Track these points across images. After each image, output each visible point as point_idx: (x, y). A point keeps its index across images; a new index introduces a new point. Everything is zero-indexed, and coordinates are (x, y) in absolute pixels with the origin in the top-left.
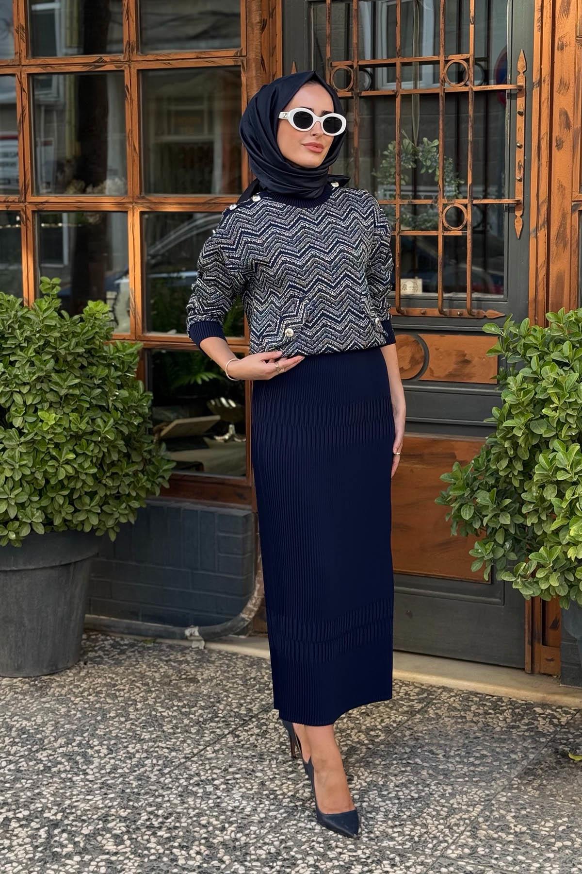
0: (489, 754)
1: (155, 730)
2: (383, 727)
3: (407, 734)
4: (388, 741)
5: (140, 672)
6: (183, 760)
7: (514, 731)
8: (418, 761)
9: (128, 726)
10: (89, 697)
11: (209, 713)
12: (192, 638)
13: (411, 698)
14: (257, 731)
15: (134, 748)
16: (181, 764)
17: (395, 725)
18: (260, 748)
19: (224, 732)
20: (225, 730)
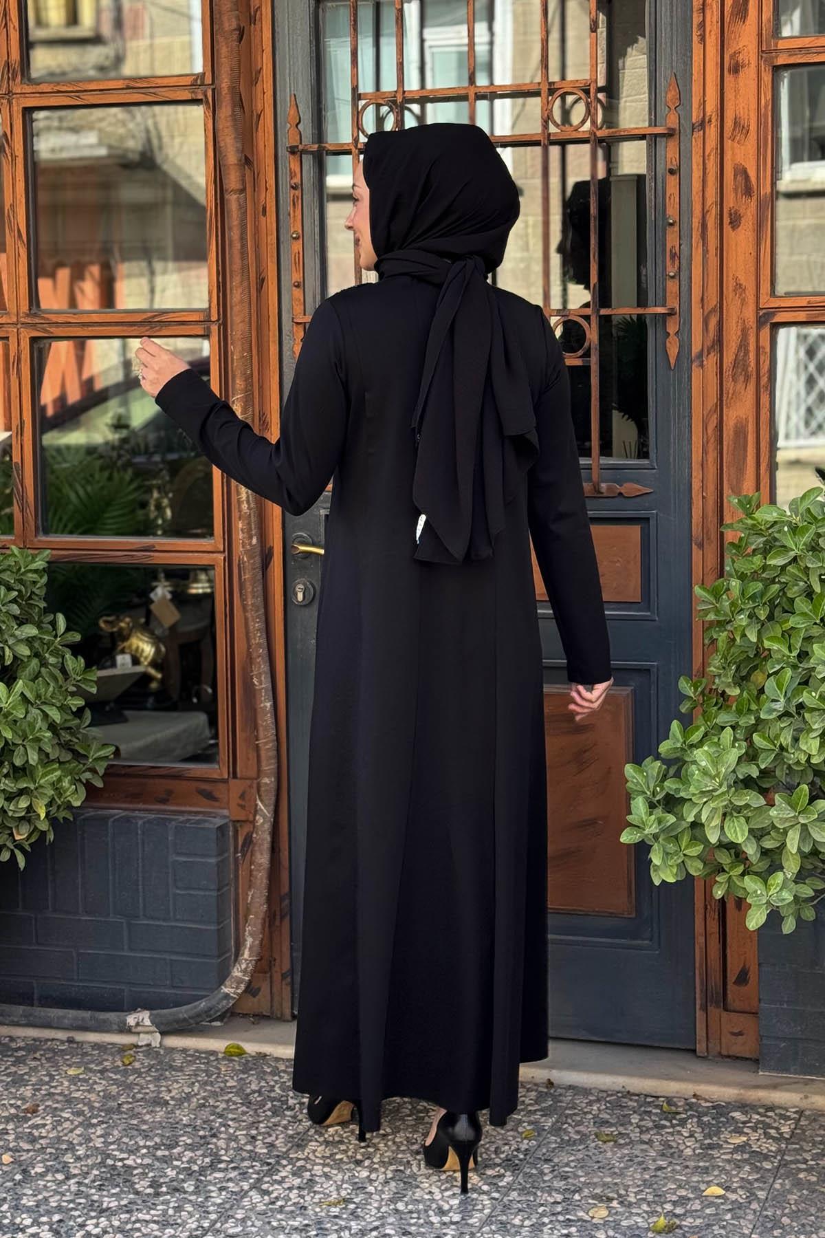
0: (691, 1196)
1: (122, 1191)
2: (504, 1161)
3: (546, 1171)
4: (521, 1184)
5: (58, 1094)
7: (715, 1153)
8: (581, 1214)
9: (74, 1188)
11: (204, 1156)
12: (139, 1029)
13: (530, 1108)
14: (297, 1182)
15: (97, 1225)
17: (521, 1156)
18: (313, 1210)
19: (241, 1187)
20: (241, 1184)
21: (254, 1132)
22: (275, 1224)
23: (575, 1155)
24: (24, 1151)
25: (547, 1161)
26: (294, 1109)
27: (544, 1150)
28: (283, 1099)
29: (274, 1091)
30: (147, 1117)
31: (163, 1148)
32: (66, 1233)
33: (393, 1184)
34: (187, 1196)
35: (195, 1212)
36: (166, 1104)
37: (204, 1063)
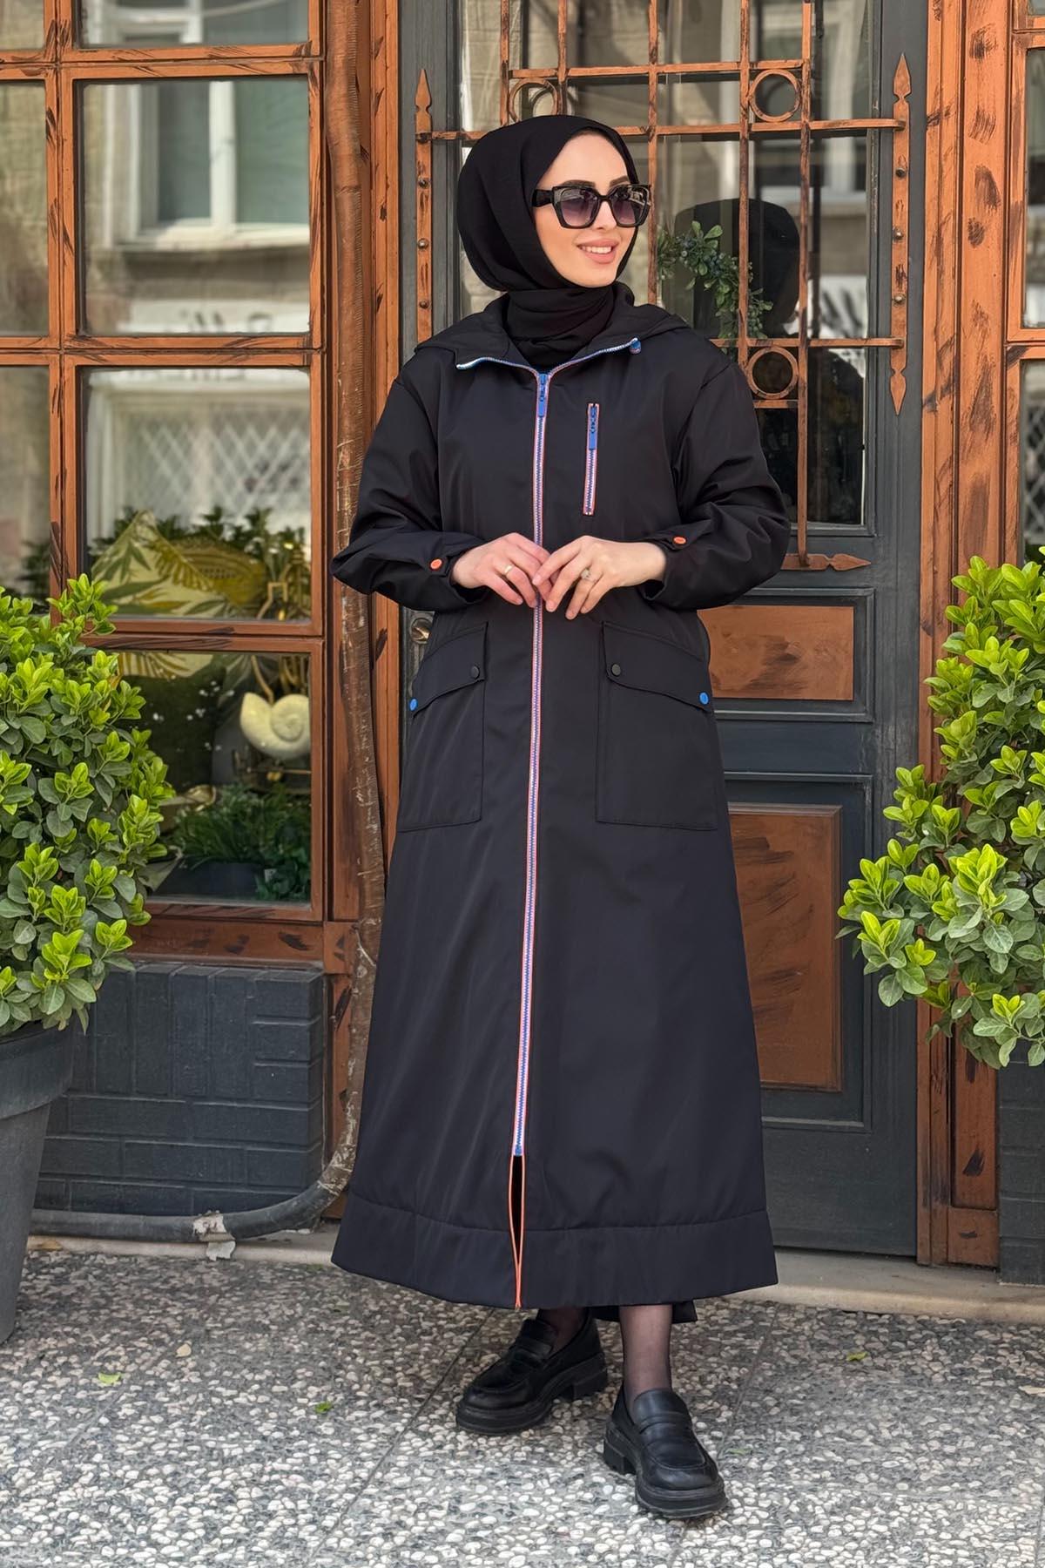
0: (958, 1430)
1: (242, 1435)
2: (714, 1394)
5: (127, 1319)
6: (350, 1497)
7: (971, 1379)
9: (180, 1433)
10: (50, 1379)
11: (334, 1391)
12: (209, 1237)
13: (727, 1329)
16: (349, 1504)
17: (735, 1387)
18: (492, 1454)
19: (394, 1428)
20: (393, 1425)
21: (389, 1362)
22: (450, 1472)
23: (797, 1384)
24: (100, 1389)
25: (768, 1392)
26: (431, 1334)
27: (760, 1379)
28: (413, 1322)
29: (396, 1311)
30: (248, 1345)
31: (279, 1382)
32: (187, 1486)
33: (585, 1422)
34: (328, 1440)
35: (345, 1459)
36: (266, 1329)
37: (299, 1280)
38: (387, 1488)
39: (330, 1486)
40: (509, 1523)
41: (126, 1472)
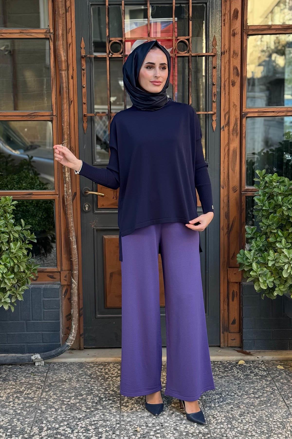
12: (36, 360)
19: (117, 405)
21: (104, 387)
22: (140, 416)
24: (32, 403)
26: (109, 379)
28: (102, 375)
29: (96, 373)
30: (63, 386)
31: (79, 396)
32: (74, 427)
34: (102, 411)
35: (111, 415)
36: (65, 381)
37: (65, 367)
38: (127, 422)
39: (112, 423)
40: (163, 428)
41: (55, 425)
